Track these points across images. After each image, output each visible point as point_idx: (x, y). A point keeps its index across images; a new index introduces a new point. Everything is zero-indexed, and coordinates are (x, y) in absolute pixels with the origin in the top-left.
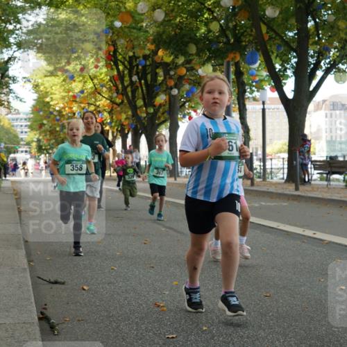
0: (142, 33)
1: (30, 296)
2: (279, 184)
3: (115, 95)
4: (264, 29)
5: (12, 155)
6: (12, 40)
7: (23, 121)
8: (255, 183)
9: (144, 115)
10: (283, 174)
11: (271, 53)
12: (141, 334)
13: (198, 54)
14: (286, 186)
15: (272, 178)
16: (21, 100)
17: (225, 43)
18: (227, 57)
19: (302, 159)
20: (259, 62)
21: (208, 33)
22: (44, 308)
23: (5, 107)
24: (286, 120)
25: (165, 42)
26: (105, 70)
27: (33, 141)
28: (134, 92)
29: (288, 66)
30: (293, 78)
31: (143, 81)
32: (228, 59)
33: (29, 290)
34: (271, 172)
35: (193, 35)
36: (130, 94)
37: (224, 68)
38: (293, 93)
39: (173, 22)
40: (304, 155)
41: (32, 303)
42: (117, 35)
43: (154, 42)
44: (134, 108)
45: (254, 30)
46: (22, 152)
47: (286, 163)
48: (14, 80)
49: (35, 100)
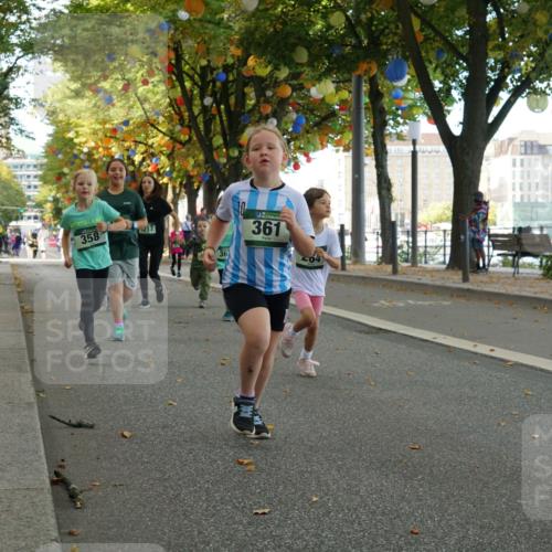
0: (222, 30)
1: (37, 446)
2: (438, 271)
3: (178, 128)
4: (416, 23)
5: (13, 223)
6: (14, 40)
7: (31, 168)
8: (399, 269)
9: (224, 160)
10: (445, 255)
11: (427, 64)
12: (214, 507)
13: (310, 64)
14: (449, 274)
15: (426, 262)
16: (27, 136)
17: (354, 47)
18: (357, 67)
19: (474, 233)
20: (408, 77)
21: (327, 31)
22: (61, 466)
24: (450, 170)
25: (260, 44)
27: (46, 201)
28: (208, 124)
29: (454, 84)
30: (462, 103)
31: (222, 107)
32: (358, 73)
33: (37, 438)
34: (425, 253)
35: (303, 33)
36: (201, 127)
37: (352, 86)
38: (461, 126)
39: (271, 12)
40: (477, 227)
41: (40, 457)
42: (182, 33)
43: (240, 43)
44: (208, 149)
45: (400, 26)
46: (29, 218)
47: (449, 238)
48: (17, 102)
49: (50, 135)
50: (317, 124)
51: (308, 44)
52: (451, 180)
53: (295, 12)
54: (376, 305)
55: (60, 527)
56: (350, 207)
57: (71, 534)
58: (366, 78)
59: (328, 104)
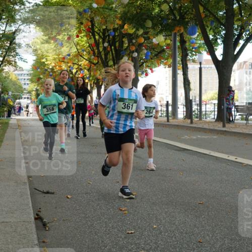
0: (112, 12)
1: (29, 202)
2: (211, 122)
3: (93, 57)
4: (201, 9)
5: (18, 101)
6: (18, 17)
7: (26, 75)
8: (194, 121)
10: (214, 115)
11: (206, 27)
12: (109, 230)
13: (153, 28)
14: (216, 124)
15: (206, 118)
16: (24, 61)
17: (173, 20)
18: (174, 30)
19: (228, 104)
20: (198, 33)
21: (161, 12)
22: (39, 211)
23: (12, 66)
24: (217, 76)
25: (129, 19)
26: (85, 39)
27: (33, 91)
28: (106, 55)
29: (218, 37)
30: (223, 45)
31: (113, 47)
32: (175, 31)
33: (28, 198)
34: (206, 114)
35: (149, 13)
36: (103, 56)
37: (172, 38)
38: (222, 56)
39: (135, 4)
40: (229, 102)
41: (30, 207)
42: (94, 14)
45: (194, 10)
46: (25, 98)
47: (216, 107)
48: (19, 46)
49: (34, 60)
50: (156, 55)
51: (152, 18)
52: (217, 81)
53: (146, 4)
54: (183, 138)
55: (39, 238)
56: (171, 93)
57: (44, 242)
58: (178, 34)
59: (161, 46)
